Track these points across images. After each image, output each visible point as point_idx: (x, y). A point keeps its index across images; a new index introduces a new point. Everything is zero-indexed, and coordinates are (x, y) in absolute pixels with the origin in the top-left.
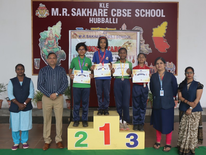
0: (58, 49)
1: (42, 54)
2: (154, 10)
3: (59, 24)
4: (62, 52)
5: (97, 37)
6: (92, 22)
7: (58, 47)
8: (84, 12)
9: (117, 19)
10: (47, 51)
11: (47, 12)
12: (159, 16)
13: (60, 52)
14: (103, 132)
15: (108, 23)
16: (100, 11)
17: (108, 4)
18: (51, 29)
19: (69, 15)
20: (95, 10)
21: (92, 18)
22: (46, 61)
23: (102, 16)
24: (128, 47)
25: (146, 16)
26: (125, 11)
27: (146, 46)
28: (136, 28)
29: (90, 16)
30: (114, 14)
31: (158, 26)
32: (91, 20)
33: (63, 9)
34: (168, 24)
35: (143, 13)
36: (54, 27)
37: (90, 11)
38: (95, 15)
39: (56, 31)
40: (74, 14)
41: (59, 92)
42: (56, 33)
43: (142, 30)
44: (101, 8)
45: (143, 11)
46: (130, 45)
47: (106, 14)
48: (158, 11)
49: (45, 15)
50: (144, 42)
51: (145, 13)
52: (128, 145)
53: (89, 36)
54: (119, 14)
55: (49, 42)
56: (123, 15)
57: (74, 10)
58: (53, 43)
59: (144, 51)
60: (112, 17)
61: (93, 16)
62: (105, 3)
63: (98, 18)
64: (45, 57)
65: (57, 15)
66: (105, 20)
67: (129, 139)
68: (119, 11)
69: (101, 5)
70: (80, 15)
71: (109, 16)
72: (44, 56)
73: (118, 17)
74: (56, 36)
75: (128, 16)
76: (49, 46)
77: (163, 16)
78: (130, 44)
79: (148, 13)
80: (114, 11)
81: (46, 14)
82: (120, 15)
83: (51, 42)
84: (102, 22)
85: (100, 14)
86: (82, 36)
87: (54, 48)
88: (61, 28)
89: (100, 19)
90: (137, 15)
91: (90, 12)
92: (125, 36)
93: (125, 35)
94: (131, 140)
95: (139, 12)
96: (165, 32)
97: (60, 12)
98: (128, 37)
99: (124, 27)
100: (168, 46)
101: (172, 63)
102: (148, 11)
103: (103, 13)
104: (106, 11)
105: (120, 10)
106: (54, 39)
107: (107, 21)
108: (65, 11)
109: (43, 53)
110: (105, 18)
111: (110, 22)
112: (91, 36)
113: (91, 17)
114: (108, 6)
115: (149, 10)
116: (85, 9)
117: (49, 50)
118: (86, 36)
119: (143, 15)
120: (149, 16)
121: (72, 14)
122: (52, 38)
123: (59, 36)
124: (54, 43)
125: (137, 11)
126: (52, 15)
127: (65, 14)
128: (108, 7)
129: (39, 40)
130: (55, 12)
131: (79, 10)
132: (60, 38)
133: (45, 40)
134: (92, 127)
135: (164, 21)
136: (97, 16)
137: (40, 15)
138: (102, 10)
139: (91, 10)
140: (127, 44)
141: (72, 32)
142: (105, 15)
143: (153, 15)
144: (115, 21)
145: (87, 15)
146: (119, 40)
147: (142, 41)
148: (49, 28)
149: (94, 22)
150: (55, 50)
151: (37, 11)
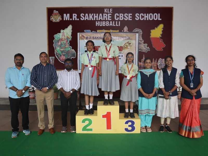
0: (70, 48)
1: (56, 53)
2: (152, 14)
3: (70, 27)
4: (73, 51)
5: (102, 38)
6: (98, 25)
8: (91, 17)
9: (119, 22)
10: (60, 51)
11: (60, 17)
12: (156, 19)
13: (71, 51)
15: (112, 25)
16: (105, 16)
17: (112, 9)
19: (78, 19)
20: (101, 15)
21: (98, 22)
22: (60, 59)
23: (106, 19)
25: (145, 19)
26: (126, 15)
27: (145, 45)
28: (136, 30)
29: (96, 20)
30: (117, 18)
31: (156, 28)
32: (97, 24)
33: (74, 15)
34: (164, 26)
35: (142, 17)
36: (65, 30)
37: (96, 15)
38: (101, 19)
39: (68, 33)
40: (82, 18)
41: (50, 86)
42: (67, 35)
43: (141, 31)
44: (106, 13)
45: (142, 15)
47: (110, 18)
48: (156, 15)
49: (58, 20)
50: (143, 42)
51: (144, 17)
54: (121, 18)
55: (62, 42)
56: (125, 18)
57: (82, 15)
58: (65, 44)
59: (143, 50)
60: (115, 21)
61: (99, 19)
62: (109, 8)
63: (103, 22)
64: (59, 56)
65: (68, 20)
66: (109, 23)
68: (121, 15)
69: (105, 11)
70: (88, 19)
71: (113, 19)
72: (57, 54)
73: (120, 21)
74: (68, 38)
75: (129, 19)
76: (62, 46)
77: (159, 19)
78: (130, 44)
79: (146, 17)
80: (117, 15)
81: (59, 19)
82: (122, 19)
83: (63, 43)
84: (107, 25)
85: (105, 18)
87: (66, 48)
88: (72, 31)
89: (105, 22)
90: (137, 18)
91: (96, 17)
92: (125, 37)
93: (126, 36)
95: (139, 16)
96: (161, 33)
97: (71, 17)
99: (126, 29)
100: (164, 45)
102: (146, 15)
103: (107, 17)
104: (110, 16)
105: (123, 15)
106: (66, 40)
107: (111, 24)
108: (75, 16)
110: (110, 21)
111: (114, 25)
112: (96, 38)
113: (97, 21)
114: (111, 11)
115: (148, 14)
116: (92, 14)
117: (61, 49)
118: (92, 38)
119: (142, 18)
120: (148, 19)
121: (81, 19)
122: (64, 39)
123: (70, 37)
124: (66, 43)
125: (137, 15)
126: (64, 20)
127: (75, 18)
128: (112, 12)
129: (54, 41)
130: (67, 17)
131: (87, 15)
132: (71, 39)
133: (58, 41)
135: (161, 24)
136: (102, 19)
137: (54, 20)
138: (106, 14)
139: (97, 14)
140: (127, 44)
141: (80, 35)
142: (109, 19)
143: (151, 18)
144: (118, 24)
145: (93, 19)
146: (121, 41)
147: (141, 41)
148: (62, 31)
149: (100, 25)
150: (67, 49)
151: (52, 16)
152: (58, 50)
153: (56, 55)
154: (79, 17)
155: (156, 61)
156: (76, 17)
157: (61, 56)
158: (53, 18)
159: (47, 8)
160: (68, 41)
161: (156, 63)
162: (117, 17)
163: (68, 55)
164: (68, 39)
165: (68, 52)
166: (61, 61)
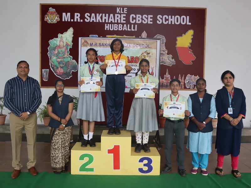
0: (69, 59)
1: (52, 65)
2: (179, 17)
3: (71, 31)
4: (73, 63)
6: (108, 29)
7: (69, 56)
8: (99, 18)
9: (136, 26)
10: (57, 61)
11: (58, 17)
12: (185, 23)
13: (71, 62)
14: (112, 155)
15: (126, 30)
16: (118, 17)
17: (127, 8)
18: (62, 36)
19: (82, 21)
20: (112, 15)
21: (108, 25)
22: (56, 72)
23: (119, 22)
24: (146, 57)
25: (170, 23)
26: (145, 17)
27: (169, 57)
28: (158, 36)
29: (105, 22)
30: (133, 21)
31: (183, 35)
32: (107, 27)
33: (76, 14)
34: (194, 33)
35: (166, 20)
36: (64, 35)
37: (105, 16)
38: (111, 21)
39: (68, 38)
40: (87, 19)
41: (31, 110)
42: (67, 41)
43: (164, 39)
44: (118, 13)
45: (165, 18)
46: (149, 55)
47: (124, 20)
48: (183, 18)
49: (55, 21)
50: (167, 52)
51: (168, 20)
52: (141, 170)
53: (101, 44)
54: (139, 20)
55: (59, 50)
56: (143, 21)
57: (87, 15)
58: (63, 52)
59: (167, 63)
60: (131, 24)
61: (110, 21)
62: (123, 7)
63: (115, 25)
64: (54, 68)
65: (69, 21)
66: (123, 27)
67: (142, 164)
68: (139, 17)
69: (118, 10)
70: (95, 21)
71: (128, 22)
72: (53, 66)
73: (138, 24)
74: (67, 44)
75: (149, 22)
76: (59, 55)
77: (188, 23)
78: (149, 53)
79: (171, 20)
80: (133, 17)
81: (56, 19)
82: (140, 22)
83: (61, 51)
84: (119, 29)
85: (118, 20)
86: (94, 43)
87: (64, 58)
88: (73, 36)
89: (117, 25)
90: (159, 21)
91: (105, 18)
92: (143, 45)
93: (144, 43)
94: (144, 164)
95: (162, 19)
96: (190, 41)
97: (72, 17)
98: (146, 46)
99: (144, 34)
100: (194, 58)
101: (198, 76)
102: (172, 18)
103: (120, 18)
104: (124, 17)
106: (65, 48)
107: (125, 28)
109: (52, 63)
110: (123, 24)
111: (129, 30)
112: (104, 45)
113: (107, 23)
114: (126, 11)
115: (173, 17)
117: (59, 59)
118: (98, 44)
119: (166, 22)
120: (173, 23)
121: (86, 20)
122: (62, 46)
123: (71, 43)
124: (65, 52)
125: (160, 17)
126: (63, 20)
127: (77, 19)
128: (126, 13)
129: (48, 49)
130: (66, 17)
131: (93, 15)
132: (71, 47)
134: (99, 149)
135: (190, 29)
136: (113, 22)
137: (49, 21)
138: (119, 15)
139: (107, 15)
140: (145, 54)
141: (82, 40)
142: (122, 22)
143: (177, 22)
144: (134, 28)
145: (102, 21)
146: (136, 49)
147: (164, 51)
148: (60, 35)
149: (111, 29)
150: (66, 60)
151: (47, 16)
152: (54, 60)
153: (51, 67)
154: (82, 17)
155: (183, 77)
156: (78, 17)
157: (57, 68)
158: (48, 18)
159: (40, 4)
160: (67, 49)
161: (183, 81)
162: (133, 19)
163: (67, 68)
164: (68, 46)
165: (67, 64)
166: (58, 75)
